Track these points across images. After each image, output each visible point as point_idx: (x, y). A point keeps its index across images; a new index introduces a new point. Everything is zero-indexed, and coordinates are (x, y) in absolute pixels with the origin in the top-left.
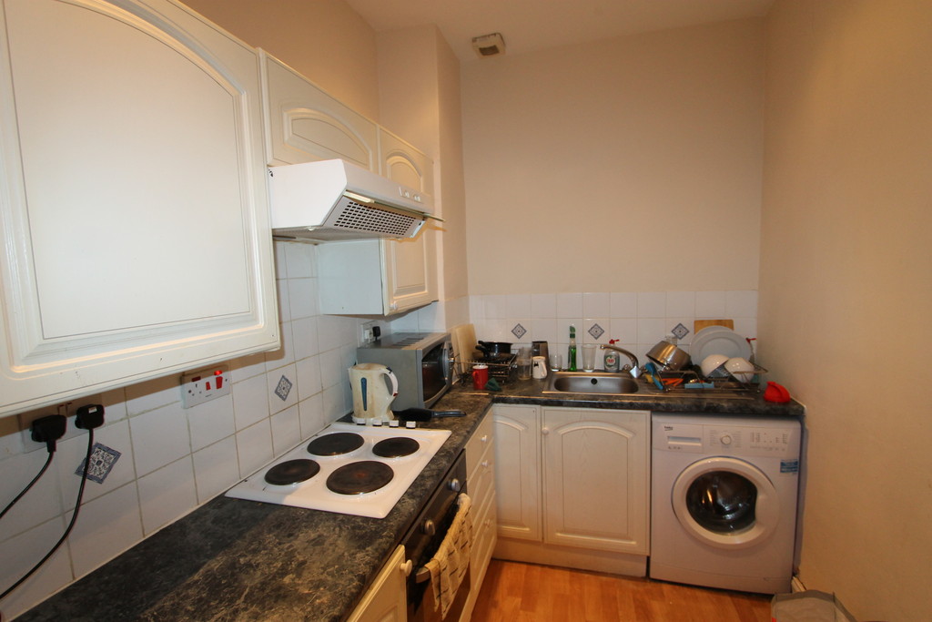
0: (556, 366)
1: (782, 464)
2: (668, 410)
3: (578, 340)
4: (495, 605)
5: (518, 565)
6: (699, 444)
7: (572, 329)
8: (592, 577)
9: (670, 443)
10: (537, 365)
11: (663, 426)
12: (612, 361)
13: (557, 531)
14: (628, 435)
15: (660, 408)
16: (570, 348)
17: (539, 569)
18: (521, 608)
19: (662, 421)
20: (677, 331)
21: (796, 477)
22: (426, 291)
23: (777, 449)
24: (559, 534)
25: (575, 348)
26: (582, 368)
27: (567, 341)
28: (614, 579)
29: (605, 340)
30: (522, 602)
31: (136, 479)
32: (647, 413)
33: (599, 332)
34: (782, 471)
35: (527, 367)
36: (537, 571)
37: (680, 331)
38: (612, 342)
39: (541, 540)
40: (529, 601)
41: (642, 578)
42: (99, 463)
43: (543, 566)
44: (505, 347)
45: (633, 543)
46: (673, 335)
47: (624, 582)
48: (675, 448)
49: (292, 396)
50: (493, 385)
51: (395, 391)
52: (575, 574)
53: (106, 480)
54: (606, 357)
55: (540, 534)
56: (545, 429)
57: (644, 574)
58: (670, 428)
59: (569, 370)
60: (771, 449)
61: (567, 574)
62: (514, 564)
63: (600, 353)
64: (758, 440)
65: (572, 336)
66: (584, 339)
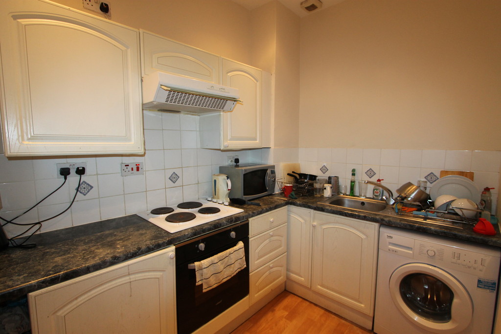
0: (343, 192)
1: (479, 281)
2: (390, 225)
3: (358, 178)
4: (273, 311)
5: (297, 297)
6: (411, 252)
7: (354, 170)
8: (336, 318)
9: (390, 247)
10: (325, 189)
11: (386, 235)
12: (377, 193)
13: (319, 285)
14: (363, 237)
15: (384, 222)
16: (352, 182)
17: (308, 303)
18: (285, 318)
19: (386, 232)
20: (429, 178)
21: (494, 294)
22: (258, 141)
23: (475, 269)
24: (319, 287)
25: (354, 182)
26: (358, 195)
27: (350, 177)
28: (349, 324)
29: (374, 179)
30: (287, 315)
31: (99, 198)
32: (377, 225)
33: (372, 174)
34: (478, 287)
35: (320, 189)
36: (306, 304)
37: (431, 177)
38: (379, 180)
39: (309, 286)
40: (292, 315)
41: (369, 330)
42: (84, 188)
43: (311, 302)
44: (313, 178)
45: (363, 305)
46: (425, 180)
47: (355, 328)
48: (393, 251)
49: (179, 182)
50: (292, 195)
51: (230, 188)
52: (327, 313)
53: (87, 195)
54: (374, 190)
55: (310, 284)
56: (315, 224)
57: (371, 328)
58: (391, 237)
59: (349, 195)
60: (469, 267)
61: (322, 311)
62: (296, 296)
63: (371, 187)
64: (459, 258)
65: (353, 174)
66: (361, 177)
